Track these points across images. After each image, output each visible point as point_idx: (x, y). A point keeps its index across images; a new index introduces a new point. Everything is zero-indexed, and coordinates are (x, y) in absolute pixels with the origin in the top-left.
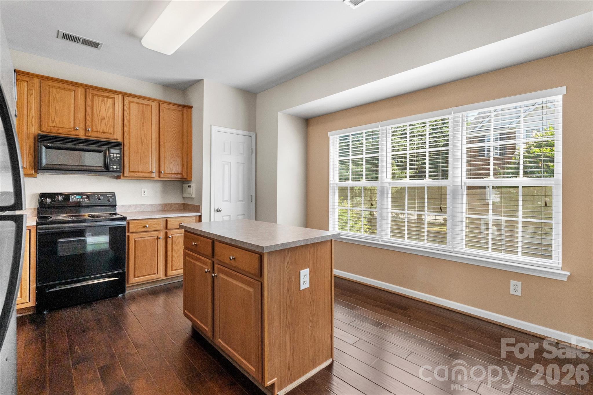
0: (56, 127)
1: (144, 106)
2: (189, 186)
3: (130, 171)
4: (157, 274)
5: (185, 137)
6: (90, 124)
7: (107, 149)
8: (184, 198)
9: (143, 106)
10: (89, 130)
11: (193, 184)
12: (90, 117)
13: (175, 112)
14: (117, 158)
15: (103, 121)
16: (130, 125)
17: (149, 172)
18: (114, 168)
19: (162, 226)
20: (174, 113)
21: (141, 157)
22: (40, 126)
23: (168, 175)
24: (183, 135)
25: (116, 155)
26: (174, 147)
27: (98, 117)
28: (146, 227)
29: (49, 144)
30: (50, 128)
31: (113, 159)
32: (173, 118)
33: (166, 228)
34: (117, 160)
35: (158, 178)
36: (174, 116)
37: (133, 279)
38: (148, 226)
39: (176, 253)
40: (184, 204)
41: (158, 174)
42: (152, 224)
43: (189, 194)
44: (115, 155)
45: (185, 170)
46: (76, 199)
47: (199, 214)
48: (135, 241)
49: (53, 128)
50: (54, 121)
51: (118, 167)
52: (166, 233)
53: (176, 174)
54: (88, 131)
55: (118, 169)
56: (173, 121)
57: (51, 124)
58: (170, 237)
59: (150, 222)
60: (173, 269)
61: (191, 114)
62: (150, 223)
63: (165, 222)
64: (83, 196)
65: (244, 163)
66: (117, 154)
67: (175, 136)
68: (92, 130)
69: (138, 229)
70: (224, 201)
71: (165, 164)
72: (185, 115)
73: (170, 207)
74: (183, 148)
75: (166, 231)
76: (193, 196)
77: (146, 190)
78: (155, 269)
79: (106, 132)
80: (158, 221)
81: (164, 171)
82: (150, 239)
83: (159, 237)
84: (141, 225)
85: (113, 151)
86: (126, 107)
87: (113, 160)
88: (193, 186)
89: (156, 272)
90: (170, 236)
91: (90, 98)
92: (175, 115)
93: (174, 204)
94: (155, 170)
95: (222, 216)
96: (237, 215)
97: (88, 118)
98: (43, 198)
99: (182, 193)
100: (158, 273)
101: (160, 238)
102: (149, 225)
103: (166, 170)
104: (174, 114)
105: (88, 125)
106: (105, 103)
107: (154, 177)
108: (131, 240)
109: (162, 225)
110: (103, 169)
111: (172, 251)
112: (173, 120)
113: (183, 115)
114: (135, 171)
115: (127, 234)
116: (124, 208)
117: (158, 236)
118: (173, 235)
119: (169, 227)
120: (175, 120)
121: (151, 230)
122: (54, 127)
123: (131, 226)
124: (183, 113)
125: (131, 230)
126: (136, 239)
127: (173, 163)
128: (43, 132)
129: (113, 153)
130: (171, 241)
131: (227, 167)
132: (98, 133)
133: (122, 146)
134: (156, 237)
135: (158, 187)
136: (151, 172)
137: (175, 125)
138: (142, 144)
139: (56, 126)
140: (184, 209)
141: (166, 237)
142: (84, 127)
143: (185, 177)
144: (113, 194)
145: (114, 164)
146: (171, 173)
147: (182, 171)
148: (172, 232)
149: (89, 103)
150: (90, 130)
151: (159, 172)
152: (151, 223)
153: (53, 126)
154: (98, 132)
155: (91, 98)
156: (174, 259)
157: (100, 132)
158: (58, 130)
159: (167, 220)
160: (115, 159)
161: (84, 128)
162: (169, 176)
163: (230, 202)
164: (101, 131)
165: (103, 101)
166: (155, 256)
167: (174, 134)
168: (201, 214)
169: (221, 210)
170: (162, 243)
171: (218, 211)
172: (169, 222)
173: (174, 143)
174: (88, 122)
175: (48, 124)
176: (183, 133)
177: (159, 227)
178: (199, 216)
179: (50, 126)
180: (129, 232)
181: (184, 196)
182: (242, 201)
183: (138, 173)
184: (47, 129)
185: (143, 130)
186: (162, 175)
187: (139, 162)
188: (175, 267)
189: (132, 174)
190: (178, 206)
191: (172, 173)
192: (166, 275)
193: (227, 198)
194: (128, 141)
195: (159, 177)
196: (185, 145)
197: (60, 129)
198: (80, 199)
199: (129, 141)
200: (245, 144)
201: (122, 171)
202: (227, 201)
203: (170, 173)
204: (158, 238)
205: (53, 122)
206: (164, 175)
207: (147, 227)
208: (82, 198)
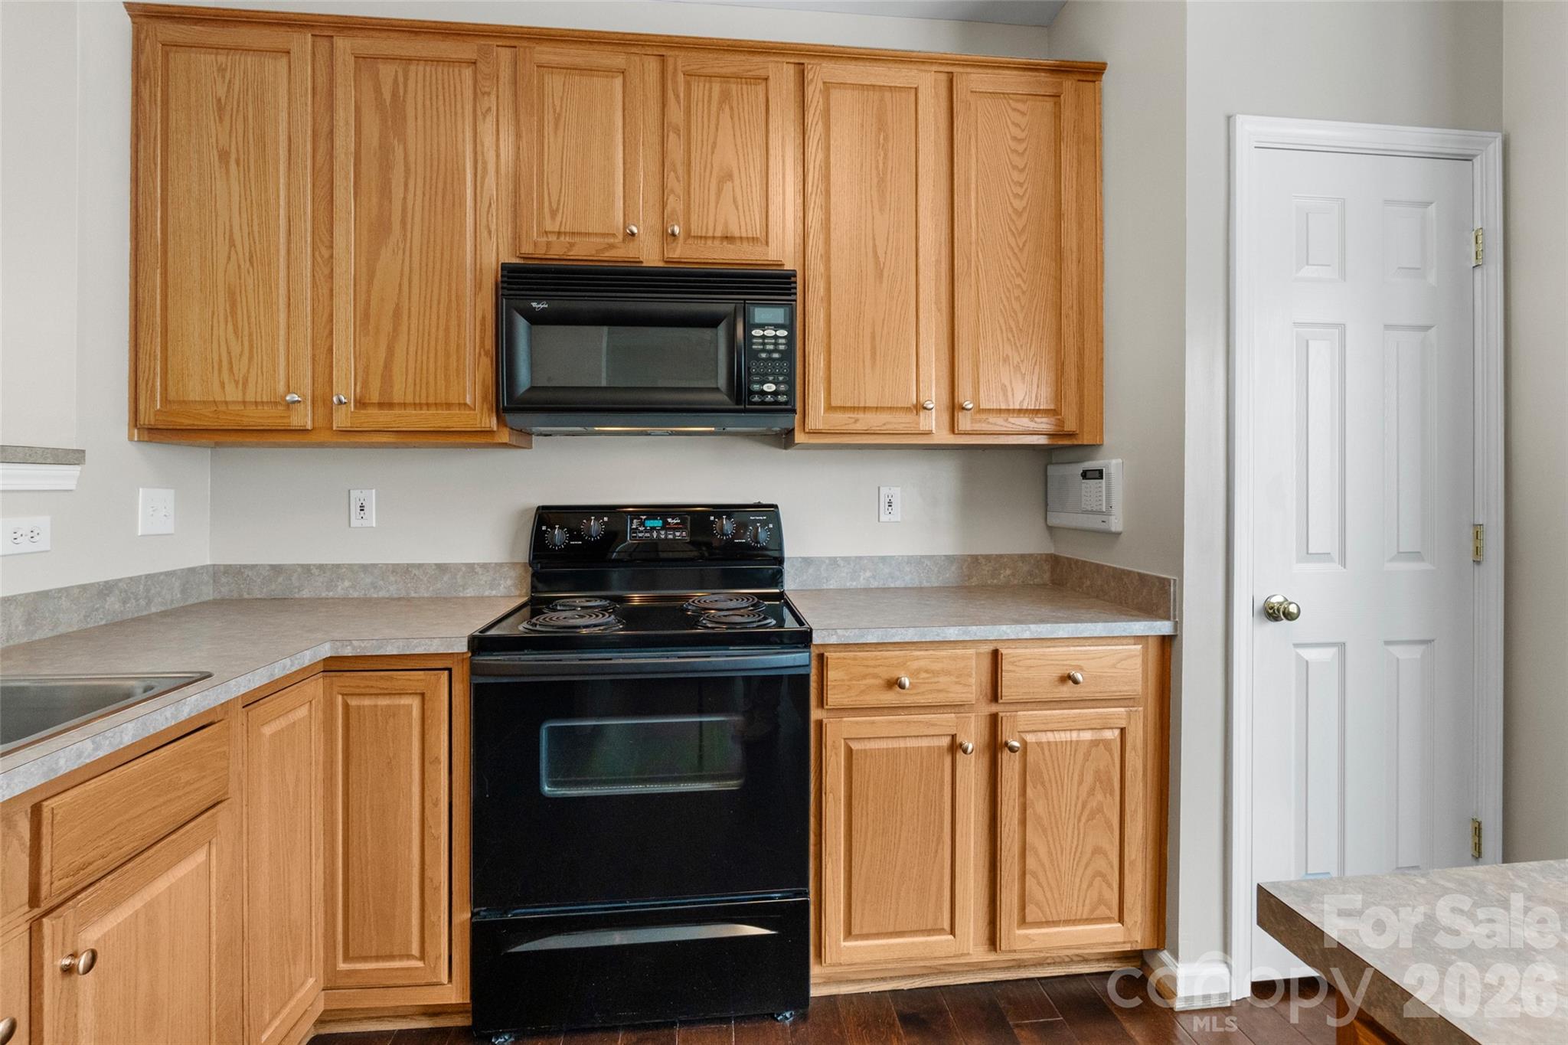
0: (565, 233)
1: (887, 95)
2: (1085, 475)
3: (830, 408)
4: (952, 932)
5: (1070, 226)
6: (680, 207)
7: (740, 306)
8: (1051, 529)
9: (882, 100)
10: (673, 234)
11: (1114, 462)
12: (677, 178)
13: (1020, 106)
14: (776, 344)
15: (728, 186)
16: (827, 193)
17: (908, 409)
18: (763, 393)
19: (972, 686)
20: (1014, 110)
21: (873, 338)
22: (516, 237)
23: (993, 419)
24: (1059, 216)
25: (773, 333)
26: (1019, 281)
27: (708, 171)
28: (895, 684)
29: (534, 304)
30: (545, 239)
31: (764, 350)
32: (1015, 138)
33: (995, 696)
34: (776, 355)
35: (944, 437)
36: (1017, 125)
37: (843, 944)
38: (906, 681)
39: (1044, 831)
40: (1055, 561)
41: (945, 418)
42: (927, 671)
43: (1086, 512)
44: (770, 333)
45: (1071, 393)
46: (646, 531)
47: (1164, 627)
48: (850, 752)
49: (553, 238)
50: (558, 209)
51: (782, 387)
52: (994, 721)
53: (1027, 411)
54: (670, 239)
55: (782, 398)
56: (1015, 151)
57: (549, 226)
58: (1012, 749)
59: (918, 658)
60: (1029, 919)
61: (1097, 102)
62: (915, 665)
63: (986, 663)
64: (670, 520)
65: (1428, 328)
66: (777, 327)
67: (1020, 224)
68: (688, 235)
69: (862, 692)
70: (1307, 555)
71: (976, 366)
72: (1068, 114)
73: (994, 574)
74: (1059, 281)
75: (994, 708)
76: (1116, 524)
77: (896, 493)
78: (939, 907)
79: (737, 234)
80: (954, 658)
81: (976, 399)
82: (920, 748)
83: (959, 740)
84: (875, 676)
85: (761, 314)
86: (812, 111)
87: (764, 355)
88: (1113, 470)
89: (946, 925)
90: (1016, 744)
91: (677, 96)
92: (1023, 121)
93: (1010, 557)
94: (934, 395)
95: (1296, 645)
96: (1388, 643)
97: (671, 181)
98: (544, 528)
99: (1046, 505)
100: (957, 932)
101: (965, 751)
102: (913, 674)
103: (982, 394)
104: (1018, 118)
105: (674, 211)
106: (731, 108)
107: (929, 433)
108: (834, 747)
109: (973, 681)
110: (723, 398)
111: (1023, 822)
112: (1013, 144)
113: (1057, 116)
114: (849, 404)
115: (815, 714)
116: (811, 571)
117: (954, 737)
118: (1030, 738)
119: (1007, 692)
120: (1021, 148)
121: (922, 700)
122: (559, 233)
123: (832, 675)
124: (1057, 105)
125: (833, 698)
126: (855, 746)
127: (1017, 359)
128: (524, 258)
129: (762, 326)
130: (1017, 766)
131: (1321, 354)
132: (709, 242)
133: (799, 290)
134: (945, 742)
135: (944, 476)
136: (920, 408)
137: (1021, 171)
138: (880, 274)
139: (563, 230)
140: (1053, 582)
141: (995, 747)
142: (659, 221)
143: (1070, 426)
144: (771, 512)
145: (767, 374)
146: (1003, 407)
147: (1058, 395)
148: (1026, 717)
149: (676, 114)
150: (677, 230)
151: (954, 408)
152: (922, 663)
153: (553, 232)
154: (706, 238)
155: (682, 95)
156: (1031, 862)
157: (714, 238)
158: (572, 245)
159: (995, 655)
160: (770, 352)
161: (660, 229)
162: (998, 423)
163: (1343, 562)
164: (718, 234)
165: (725, 96)
166: (940, 839)
167: (1019, 214)
168: (1178, 626)
169: (1293, 609)
170: (972, 771)
171: (1273, 613)
172: (1005, 666)
173: (1018, 259)
174: (671, 201)
175: (539, 224)
176: (1059, 203)
177: (958, 688)
178: (1163, 638)
179: (546, 232)
180: (821, 703)
181: (1055, 520)
182: (1416, 556)
183: (861, 415)
184: (535, 244)
185: (881, 210)
186: (964, 422)
187: (868, 363)
188: (1040, 908)
189: (840, 420)
190: (1026, 568)
191: (1008, 411)
192: (993, 942)
193: (1322, 538)
194: (822, 269)
195: (952, 429)
196: (1071, 268)
197: (577, 239)
198: (658, 531)
199: (828, 268)
200: (1432, 209)
201: (798, 406)
202: (1324, 557)
203: (1000, 411)
204: (955, 747)
205: (554, 213)
206: (973, 421)
207: (902, 686)
208: (665, 526)
